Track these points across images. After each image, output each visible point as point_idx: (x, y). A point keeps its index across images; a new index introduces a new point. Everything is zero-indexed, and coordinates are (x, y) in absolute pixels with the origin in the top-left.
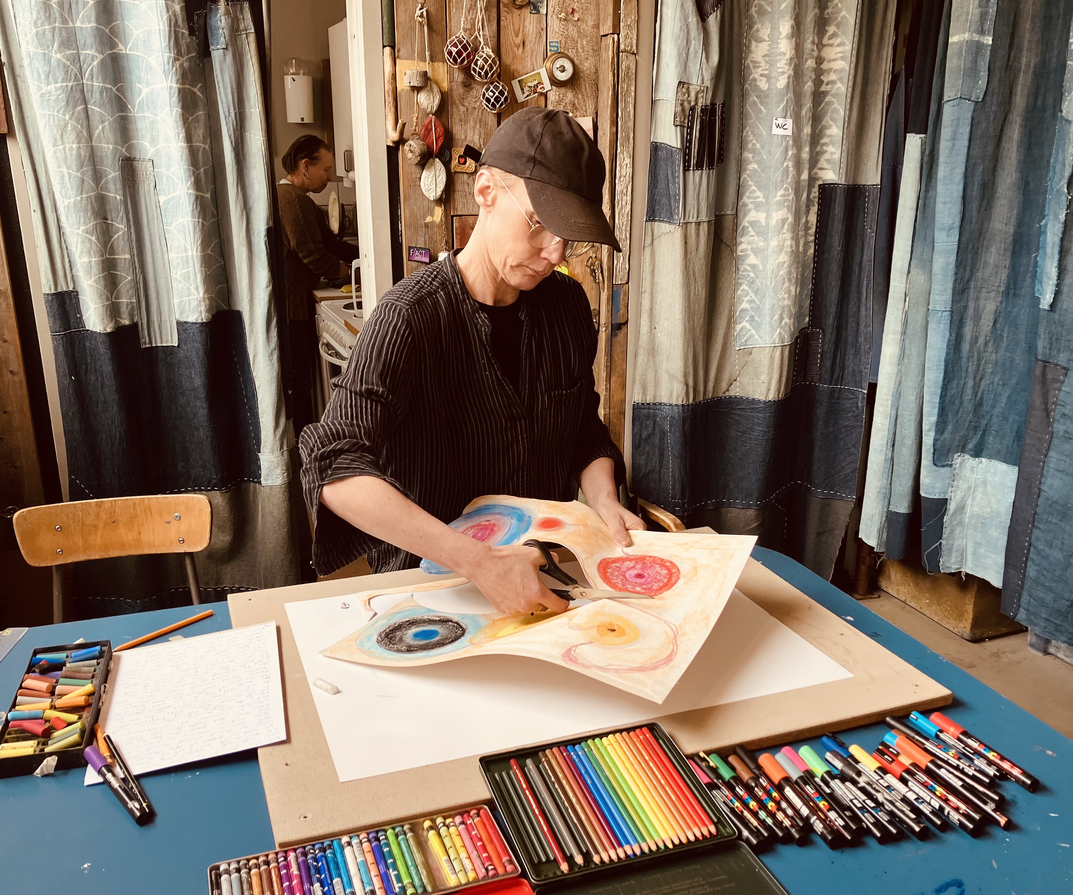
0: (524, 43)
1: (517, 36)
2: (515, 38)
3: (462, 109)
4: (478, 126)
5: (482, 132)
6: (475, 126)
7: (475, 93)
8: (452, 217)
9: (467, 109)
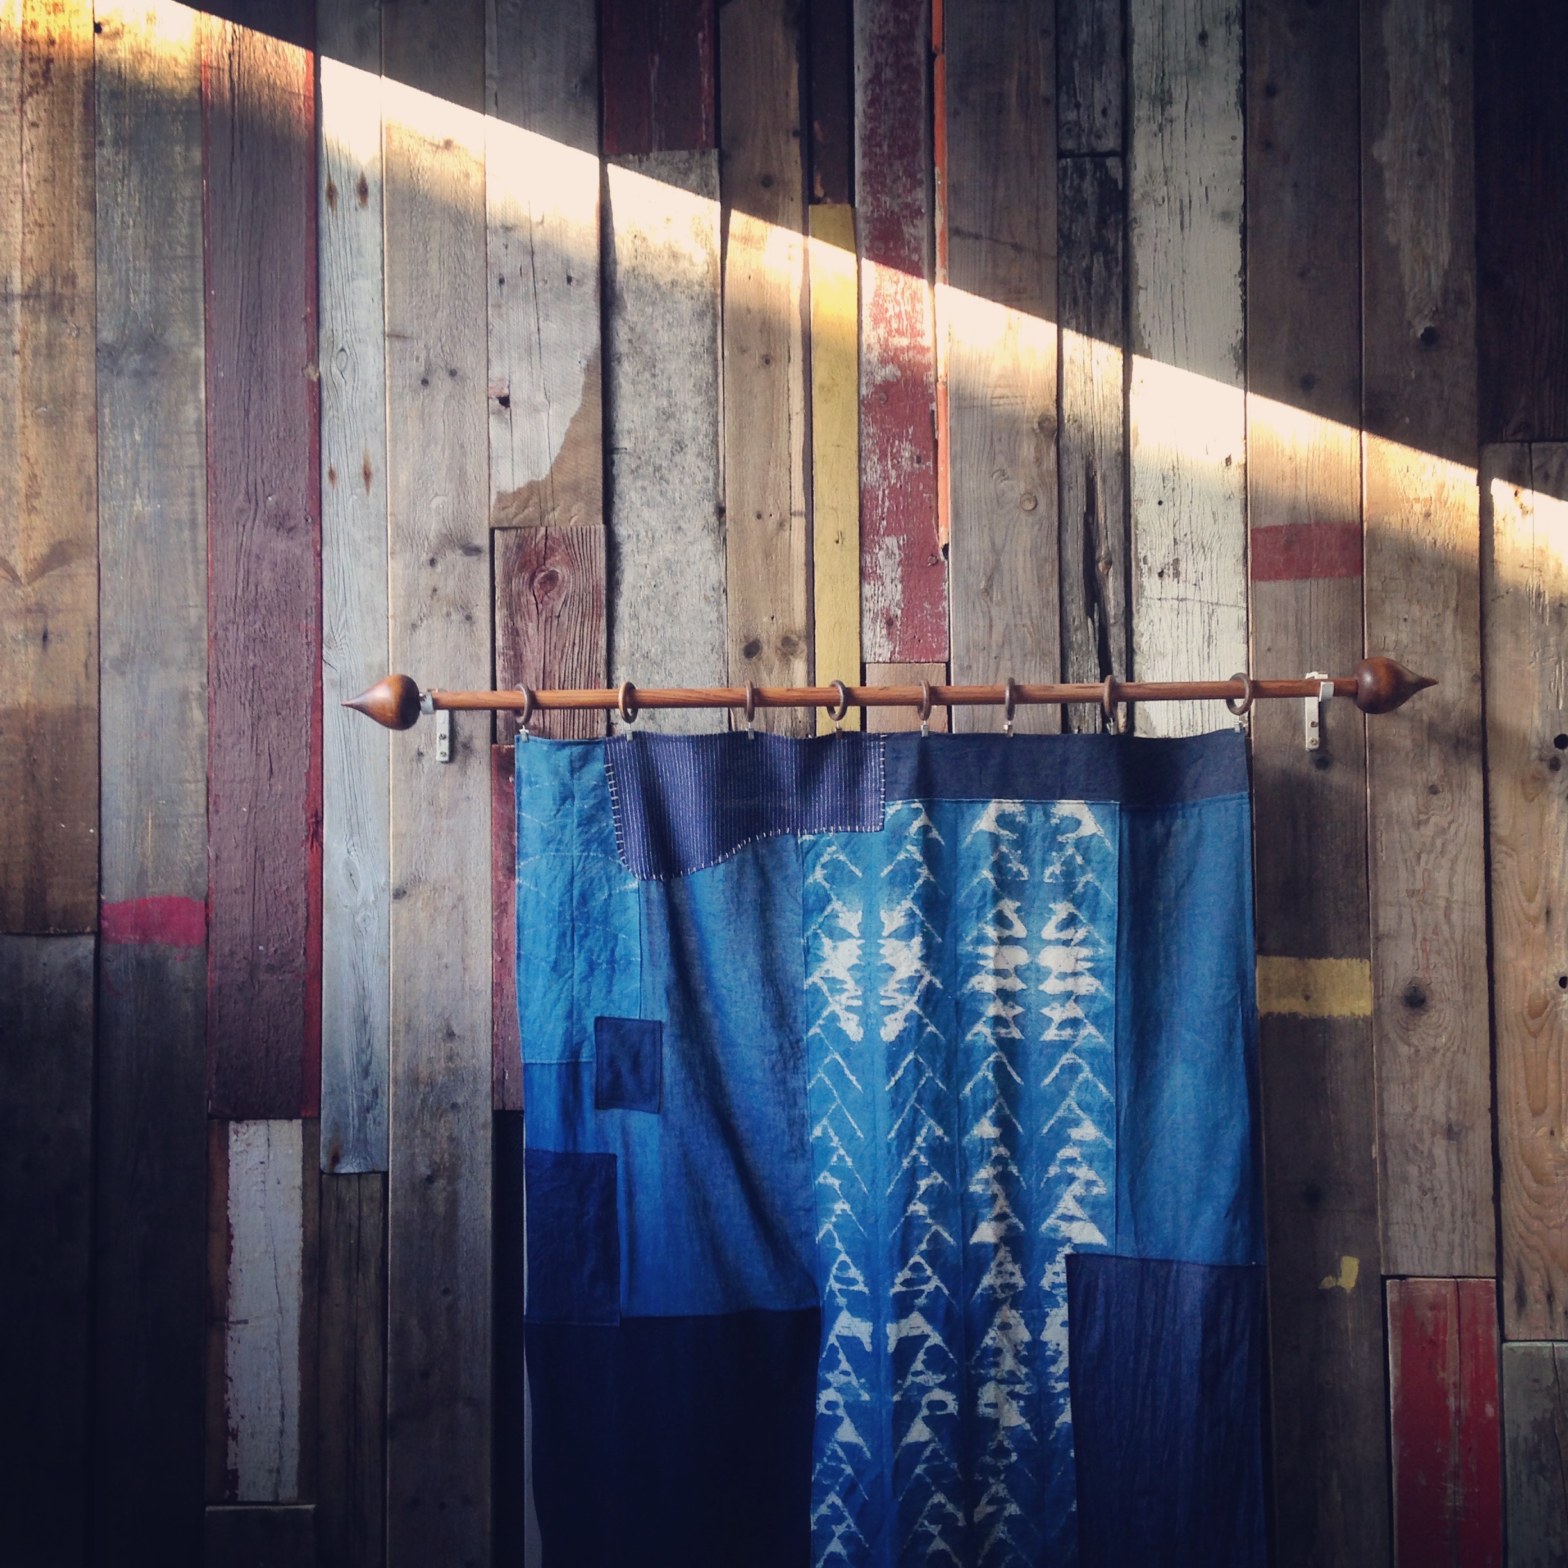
0: (1548, 913)
1: (1530, 900)
2: (1525, 904)
3: (1404, 1050)
4: (1443, 1086)
5: (1454, 1098)
6: (1437, 1085)
7: (1434, 1020)
8: (1384, 1278)
9: (1417, 1051)
